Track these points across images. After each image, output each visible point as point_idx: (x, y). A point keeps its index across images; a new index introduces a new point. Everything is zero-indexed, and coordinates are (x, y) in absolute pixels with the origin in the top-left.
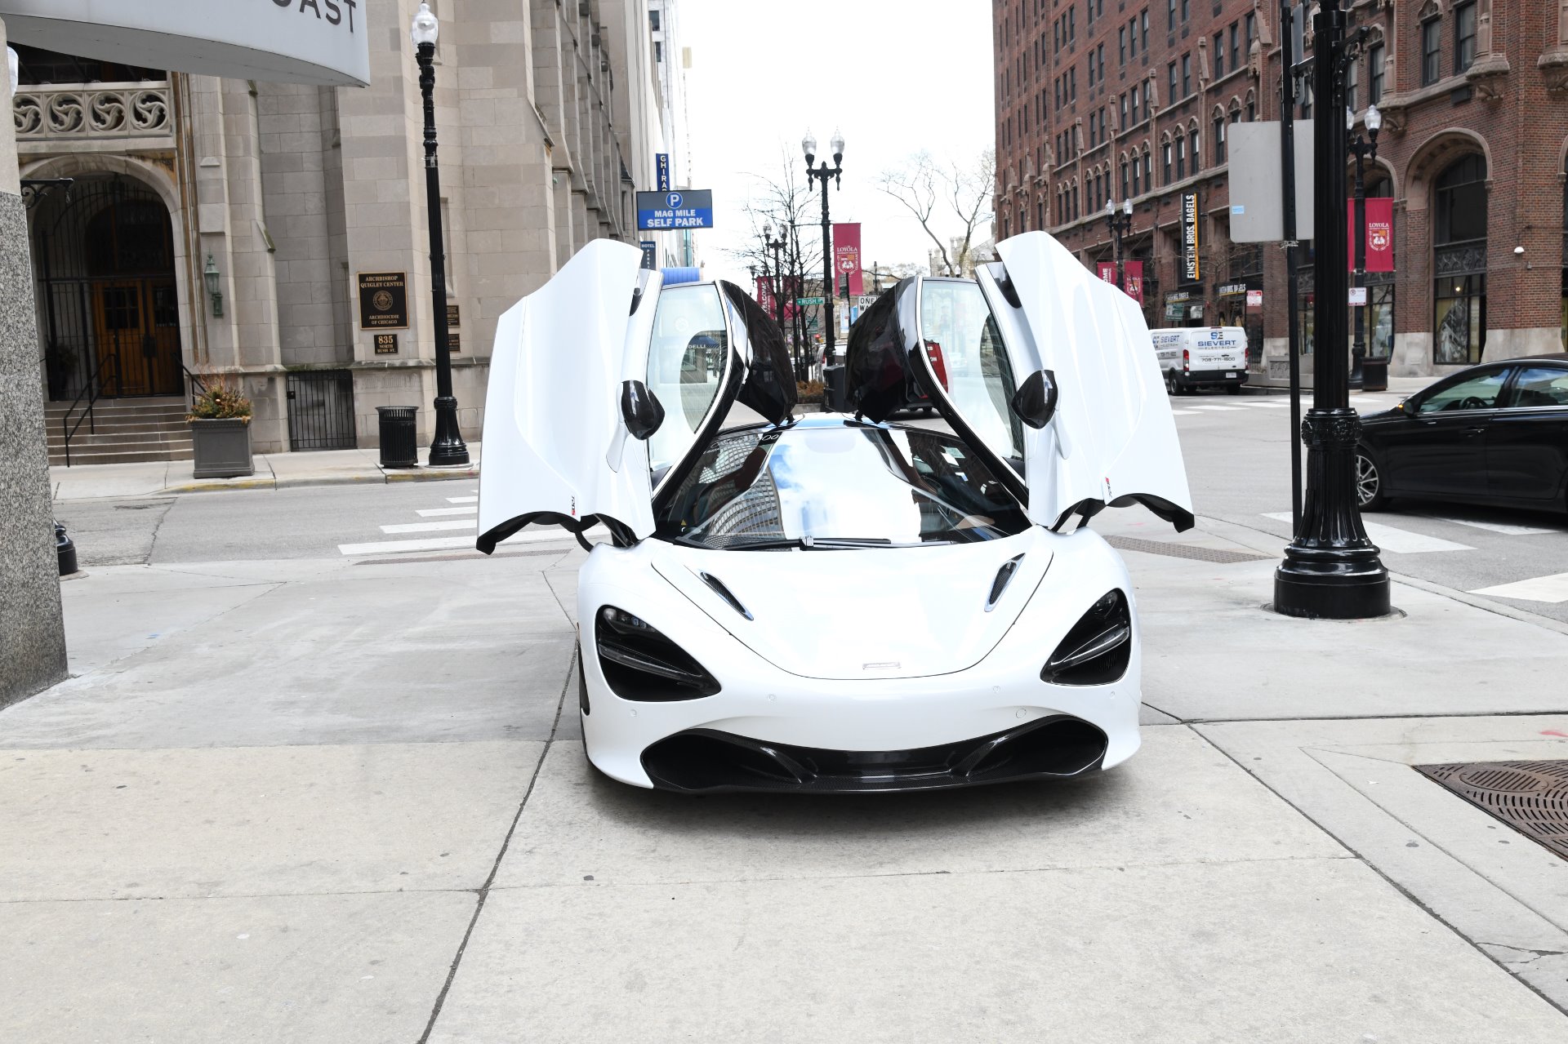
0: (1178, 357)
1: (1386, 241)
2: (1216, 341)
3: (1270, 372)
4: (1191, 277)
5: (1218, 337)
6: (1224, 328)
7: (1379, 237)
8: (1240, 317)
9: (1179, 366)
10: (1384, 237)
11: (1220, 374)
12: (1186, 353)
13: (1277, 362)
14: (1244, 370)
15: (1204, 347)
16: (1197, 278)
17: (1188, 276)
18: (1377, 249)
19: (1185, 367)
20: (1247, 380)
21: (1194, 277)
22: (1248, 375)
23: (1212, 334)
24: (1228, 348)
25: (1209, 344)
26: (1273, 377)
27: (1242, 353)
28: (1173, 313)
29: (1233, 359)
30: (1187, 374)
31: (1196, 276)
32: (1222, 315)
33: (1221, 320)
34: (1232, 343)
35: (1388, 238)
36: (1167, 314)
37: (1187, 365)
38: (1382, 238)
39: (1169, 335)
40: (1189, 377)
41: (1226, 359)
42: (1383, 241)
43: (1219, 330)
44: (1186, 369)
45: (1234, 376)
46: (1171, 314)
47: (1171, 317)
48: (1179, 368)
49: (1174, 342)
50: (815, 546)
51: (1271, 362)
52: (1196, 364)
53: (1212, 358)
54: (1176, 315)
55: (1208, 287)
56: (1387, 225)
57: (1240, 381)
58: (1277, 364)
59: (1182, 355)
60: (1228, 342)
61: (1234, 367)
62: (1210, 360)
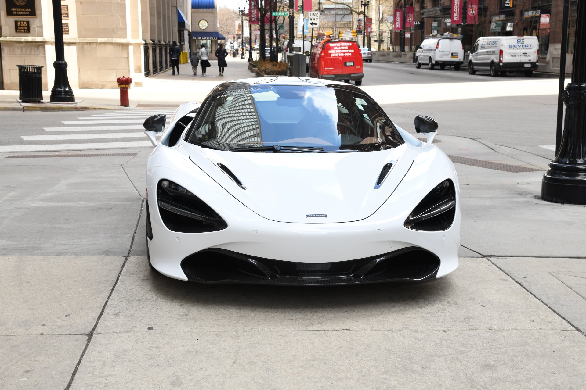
0: (496, 54)
2: (519, 45)
3: (551, 64)
4: (508, 5)
5: (521, 42)
6: (525, 37)
8: (536, 31)
9: (497, 59)
11: (521, 64)
12: (501, 52)
13: (556, 58)
14: (535, 63)
15: (512, 48)
16: (511, 6)
17: (506, 5)
19: (500, 60)
20: (537, 69)
21: (509, 5)
22: (538, 65)
23: (518, 40)
24: (527, 49)
25: (515, 46)
26: (553, 67)
27: (535, 52)
28: (495, 27)
29: (529, 56)
30: (501, 64)
31: (511, 5)
32: (525, 29)
33: (525, 32)
34: (529, 46)
36: (491, 28)
37: (501, 59)
39: (492, 41)
40: (503, 66)
41: (525, 56)
43: (522, 38)
44: (501, 61)
45: (529, 66)
46: (494, 27)
47: (493, 29)
48: (496, 60)
49: (495, 45)
50: (282, 151)
51: (552, 58)
52: (507, 58)
53: (517, 55)
54: (497, 28)
55: (517, 12)
57: (533, 69)
58: (556, 59)
59: (499, 52)
60: (527, 46)
61: (530, 60)
62: (515, 56)
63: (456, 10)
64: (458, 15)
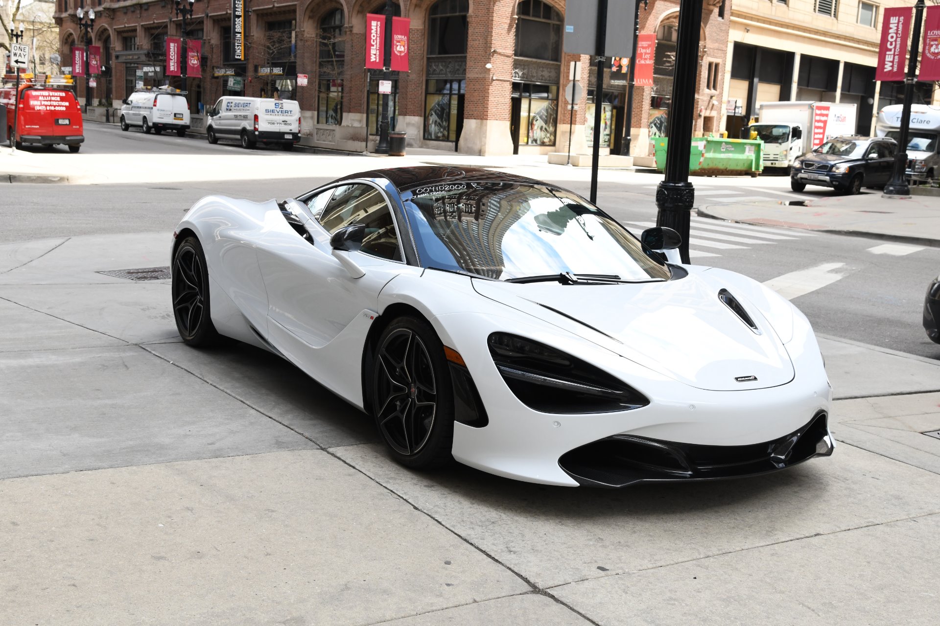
0: (249, 120)
1: (405, 49)
2: (278, 110)
3: (315, 137)
4: (238, 57)
5: (280, 106)
7: (401, 46)
9: (250, 126)
10: (404, 46)
11: (281, 135)
12: (256, 117)
13: (321, 129)
14: (297, 134)
15: (270, 113)
16: (243, 59)
17: (236, 57)
18: (399, 54)
19: (255, 128)
20: (299, 142)
21: (240, 58)
22: (300, 137)
23: (275, 104)
24: (287, 115)
25: (273, 111)
26: (318, 140)
27: (297, 121)
28: (234, 85)
29: (290, 124)
30: (257, 133)
31: (242, 57)
34: (289, 112)
35: (406, 47)
36: (229, 85)
37: (257, 126)
38: (402, 47)
39: (242, 102)
40: (259, 135)
41: (285, 124)
42: (402, 49)
44: (256, 129)
45: (290, 137)
46: (232, 85)
47: (232, 87)
48: (249, 127)
49: (248, 108)
51: (317, 129)
52: (263, 126)
53: (275, 122)
54: (236, 86)
55: (250, 67)
56: (406, 37)
57: (295, 141)
58: (327, 131)
59: (253, 117)
60: (286, 112)
61: (291, 130)
62: (274, 124)
63: (172, 57)
64: (176, 64)
